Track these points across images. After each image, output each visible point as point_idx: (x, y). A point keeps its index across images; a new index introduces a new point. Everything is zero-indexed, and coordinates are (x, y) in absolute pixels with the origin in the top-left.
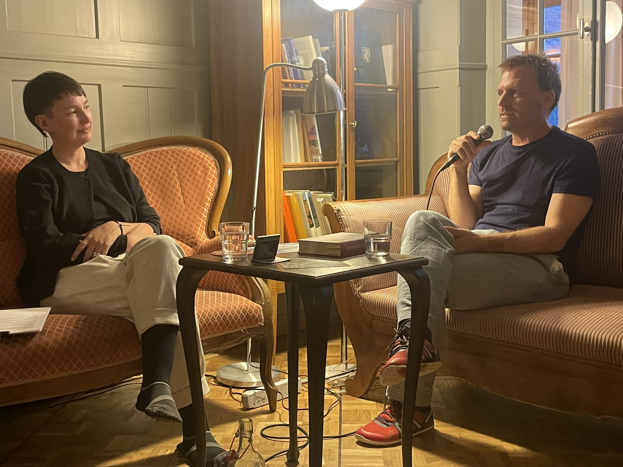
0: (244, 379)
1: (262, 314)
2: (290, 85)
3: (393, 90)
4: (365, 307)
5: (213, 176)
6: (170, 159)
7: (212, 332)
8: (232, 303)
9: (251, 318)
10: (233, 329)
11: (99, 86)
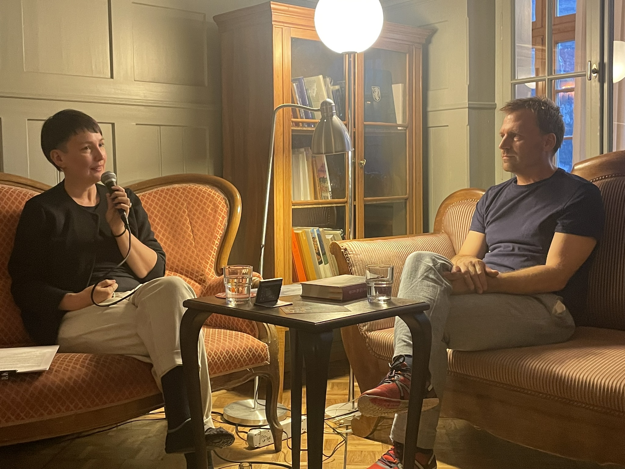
0: (250, 417)
1: (268, 353)
2: (301, 124)
3: (403, 128)
4: (371, 347)
5: (223, 214)
6: (181, 197)
7: (218, 371)
8: (239, 342)
9: (257, 357)
10: (239, 368)
11: (113, 124)
